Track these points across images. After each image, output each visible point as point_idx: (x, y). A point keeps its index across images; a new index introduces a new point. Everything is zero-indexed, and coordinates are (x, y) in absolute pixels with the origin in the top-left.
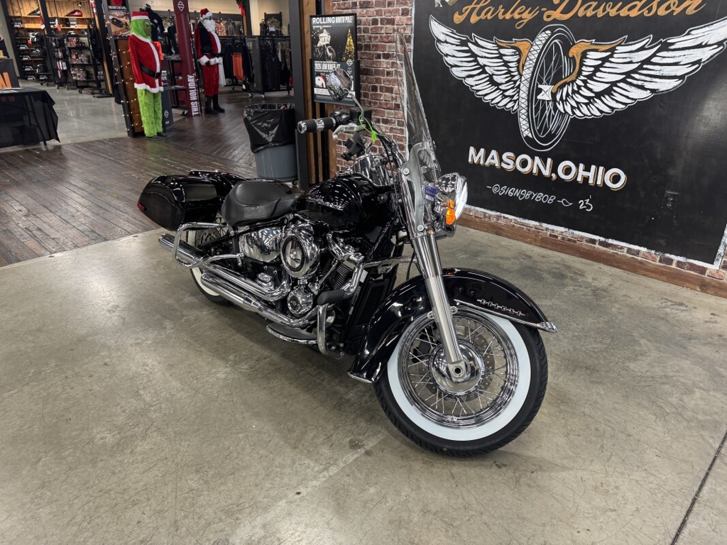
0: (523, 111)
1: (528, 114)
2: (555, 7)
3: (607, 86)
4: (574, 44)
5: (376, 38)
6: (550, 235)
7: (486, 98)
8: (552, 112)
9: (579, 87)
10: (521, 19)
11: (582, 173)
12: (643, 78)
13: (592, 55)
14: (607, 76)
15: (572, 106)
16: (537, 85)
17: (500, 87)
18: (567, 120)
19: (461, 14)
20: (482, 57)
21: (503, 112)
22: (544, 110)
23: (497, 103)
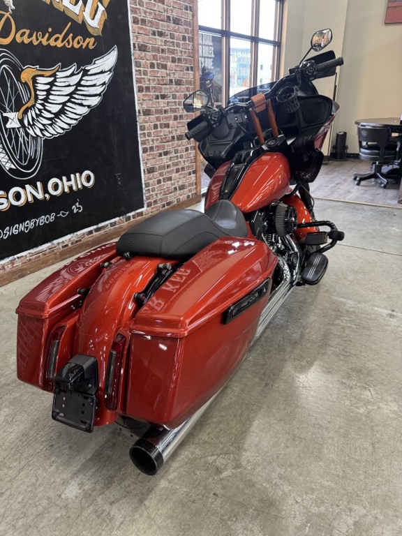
3: (60, 106)
4: (23, 70)
6: (63, 247)
8: (26, 138)
11: (67, 184)
12: (80, 97)
13: (40, 80)
15: (40, 129)
18: (40, 142)
22: (17, 138)
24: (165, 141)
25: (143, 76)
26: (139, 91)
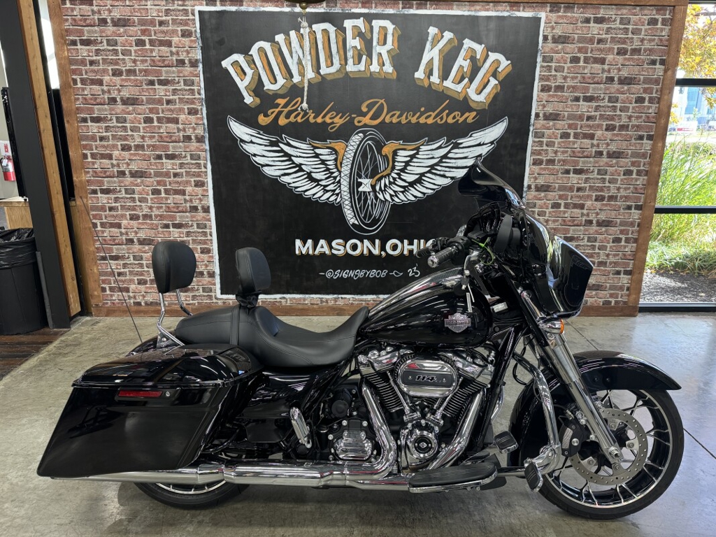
0: (347, 202)
1: (352, 205)
2: (364, 115)
3: (417, 176)
4: (385, 145)
5: (154, 137)
7: (306, 193)
8: (374, 200)
9: (394, 179)
10: (333, 123)
11: (407, 247)
12: (444, 169)
13: (401, 153)
14: (416, 169)
15: (390, 194)
16: (357, 179)
17: (320, 183)
18: (388, 207)
19: (266, 115)
20: (297, 157)
21: (327, 204)
22: (366, 200)
23: (320, 197)
24: (570, 223)
25: (545, 147)
26: (534, 164)
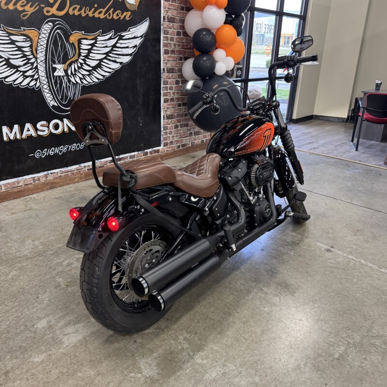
0: (45, 87)
1: (50, 88)
2: (52, 5)
4: (71, 34)
6: (88, 170)
8: (68, 83)
9: (81, 64)
10: (24, 11)
12: (115, 56)
13: (84, 42)
15: (80, 78)
16: (52, 65)
17: (19, 69)
18: (79, 88)
21: (28, 90)
22: (61, 83)
23: (20, 83)
25: (169, 42)
26: (165, 53)
